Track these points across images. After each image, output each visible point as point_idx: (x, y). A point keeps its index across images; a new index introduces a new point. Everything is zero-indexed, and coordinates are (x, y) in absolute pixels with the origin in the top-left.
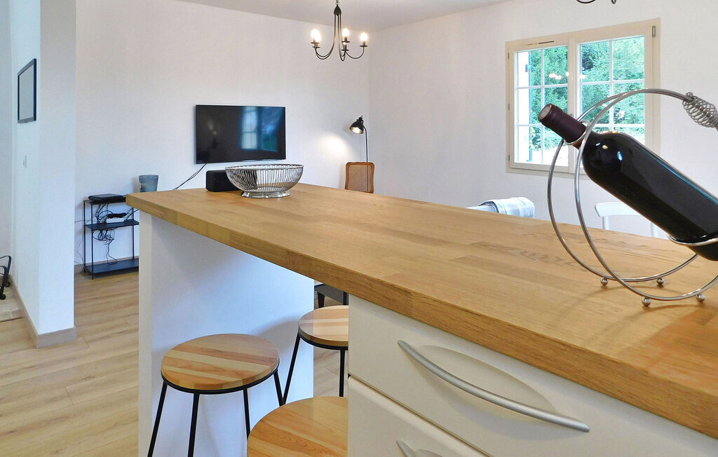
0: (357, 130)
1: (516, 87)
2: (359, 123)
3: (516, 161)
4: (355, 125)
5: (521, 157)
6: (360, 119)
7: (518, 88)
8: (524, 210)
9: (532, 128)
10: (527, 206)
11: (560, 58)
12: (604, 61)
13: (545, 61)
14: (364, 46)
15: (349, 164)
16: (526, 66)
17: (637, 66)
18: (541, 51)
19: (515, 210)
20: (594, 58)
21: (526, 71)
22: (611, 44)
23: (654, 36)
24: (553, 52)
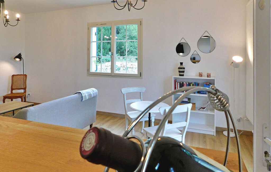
0: (18, 59)
1: (91, 41)
2: (19, 56)
3: (91, 72)
4: (17, 57)
5: (93, 69)
6: (20, 55)
7: (92, 42)
8: (93, 94)
9: (97, 58)
10: (95, 92)
11: (108, 30)
12: (123, 31)
13: (103, 30)
14: (18, 20)
15: (13, 76)
16: (96, 33)
17: (133, 34)
18: (101, 27)
19: (89, 95)
20: (120, 30)
21: (96, 35)
22: (126, 26)
23: (141, 25)
24: (106, 27)
